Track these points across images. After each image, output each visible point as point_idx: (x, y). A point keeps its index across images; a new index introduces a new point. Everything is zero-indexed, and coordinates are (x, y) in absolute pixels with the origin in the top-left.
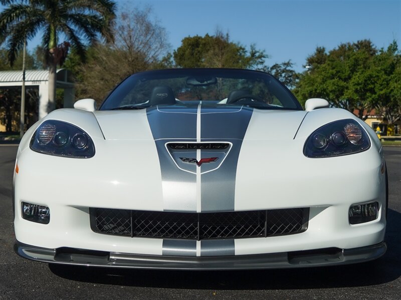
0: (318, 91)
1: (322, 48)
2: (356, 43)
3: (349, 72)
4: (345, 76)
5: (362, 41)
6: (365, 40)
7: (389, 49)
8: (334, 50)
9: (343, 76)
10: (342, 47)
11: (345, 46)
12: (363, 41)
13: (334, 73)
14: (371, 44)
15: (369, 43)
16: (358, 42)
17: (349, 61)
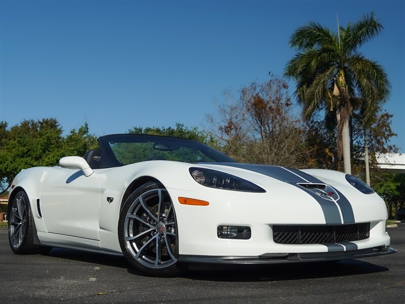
0: (8, 170)
1: (4, 123)
2: (41, 121)
3: (41, 151)
4: (37, 155)
5: (47, 119)
6: (51, 119)
7: (80, 130)
8: (16, 126)
9: (34, 155)
10: (25, 124)
11: (29, 123)
12: (49, 119)
13: (26, 151)
14: (57, 124)
15: (55, 122)
16: (43, 120)
17: (41, 139)
